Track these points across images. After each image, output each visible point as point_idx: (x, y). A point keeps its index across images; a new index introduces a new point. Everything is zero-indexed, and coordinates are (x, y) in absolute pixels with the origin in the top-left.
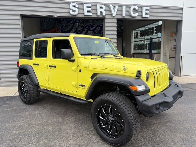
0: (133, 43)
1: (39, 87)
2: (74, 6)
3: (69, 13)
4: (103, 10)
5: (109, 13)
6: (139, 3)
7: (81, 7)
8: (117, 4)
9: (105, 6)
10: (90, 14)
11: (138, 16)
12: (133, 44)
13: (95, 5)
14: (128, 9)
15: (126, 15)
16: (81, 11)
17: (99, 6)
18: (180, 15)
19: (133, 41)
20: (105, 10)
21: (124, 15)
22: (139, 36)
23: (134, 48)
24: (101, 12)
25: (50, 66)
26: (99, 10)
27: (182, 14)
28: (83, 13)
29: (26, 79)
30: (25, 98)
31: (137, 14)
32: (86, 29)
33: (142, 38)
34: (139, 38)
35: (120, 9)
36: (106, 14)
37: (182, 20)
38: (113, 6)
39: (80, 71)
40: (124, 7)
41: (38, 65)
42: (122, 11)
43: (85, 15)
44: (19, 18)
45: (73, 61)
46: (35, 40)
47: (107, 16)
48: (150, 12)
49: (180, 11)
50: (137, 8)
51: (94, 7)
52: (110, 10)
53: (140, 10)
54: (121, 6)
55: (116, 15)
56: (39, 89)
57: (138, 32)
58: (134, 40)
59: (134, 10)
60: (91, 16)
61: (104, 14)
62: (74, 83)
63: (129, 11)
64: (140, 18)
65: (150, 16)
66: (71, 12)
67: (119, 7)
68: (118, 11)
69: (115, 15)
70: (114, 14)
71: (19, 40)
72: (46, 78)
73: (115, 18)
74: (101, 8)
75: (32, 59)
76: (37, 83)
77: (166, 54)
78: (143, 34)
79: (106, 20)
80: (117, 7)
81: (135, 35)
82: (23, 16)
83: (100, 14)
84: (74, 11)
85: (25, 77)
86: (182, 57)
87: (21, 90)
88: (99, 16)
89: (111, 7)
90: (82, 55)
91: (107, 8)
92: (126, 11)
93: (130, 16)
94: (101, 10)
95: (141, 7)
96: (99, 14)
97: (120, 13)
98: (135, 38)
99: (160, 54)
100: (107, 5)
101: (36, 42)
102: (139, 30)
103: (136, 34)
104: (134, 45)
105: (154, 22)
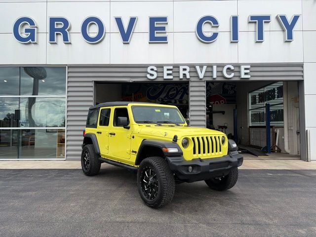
0: (250, 111)
1: (100, 156)
2: (152, 70)
3: (146, 77)
4: (186, 72)
5: (196, 75)
6: (235, 61)
7: (160, 70)
8: (205, 64)
9: (190, 67)
10: (171, 77)
11: (234, 76)
12: (250, 113)
13: (177, 66)
14: (220, 69)
15: (217, 76)
16: (160, 75)
17: (181, 68)
18: (300, 73)
19: (250, 108)
20: (189, 72)
21: (215, 76)
22: (257, 101)
23: (252, 118)
24: (184, 75)
25: (110, 134)
26: (182, 72)
27: (302, 71)
28: (163, 77)
29: (89, 148)
30: (86, 169)
31: (233, 74)
32: (181, 92)
33: (261, 103)
34: (257, 103)
35: (210, 69)
36: (190, 77)
37: (303, 81)
38: (200, 67)
39: (133, 137)
40: (215, 67)
41: (101, 133)
42: (212, 72)
43: (165, 79)
44: (92, 84)
45: (128, 128)
46: (101, 108)
47: (192, 79)
48: (251, 71)
49: (300, 69)
50: (232, 68)
51: (176, 70)
52: (196, 72)
53: (237, 69)
54: (210, 66)
55: (204, 77)
56: (99, 158)
57: (255, 96)
58: (252, 107)
59: (228, 70)
60: (172, 79)
61: (188, 77)
62: (128, 150)
63: (222, 72)
64: (237, 79)
65: (252, 76)
66: (148, 76)
67: (207, 67)
68: (206, 72)
69: (202, 78)
70: (201, 76)
71: (88, 109)
72: (107, 146)
73: (203, 80)
74: (185, 70)
75: (96, 128)
76: (99, 152)
77: (292, 128)
78: (262, 97)
79: (191, 84)
80: (205, 67)
81: (252, 100)
82: (96, 83)
83: (183, 77)
84: (152, 75)
85: (89, 146)
86: (308, 132)
87: (84, 160)
88: (182, 79)
89: (198, 68)
90: (137, 122)
91: (192, 69)
92: (217, 72)
93: (223, 77)
94: (185, 72)
95: (238, 66)
96: (181, 77)
97: (209, 74)
98: (252, 104)
99: (283, 127)
100: (193, 66)
101: (102, 110)
102: (256, 93)
103: (254, 98)
104: (252, 114)
105: (269, 83)
